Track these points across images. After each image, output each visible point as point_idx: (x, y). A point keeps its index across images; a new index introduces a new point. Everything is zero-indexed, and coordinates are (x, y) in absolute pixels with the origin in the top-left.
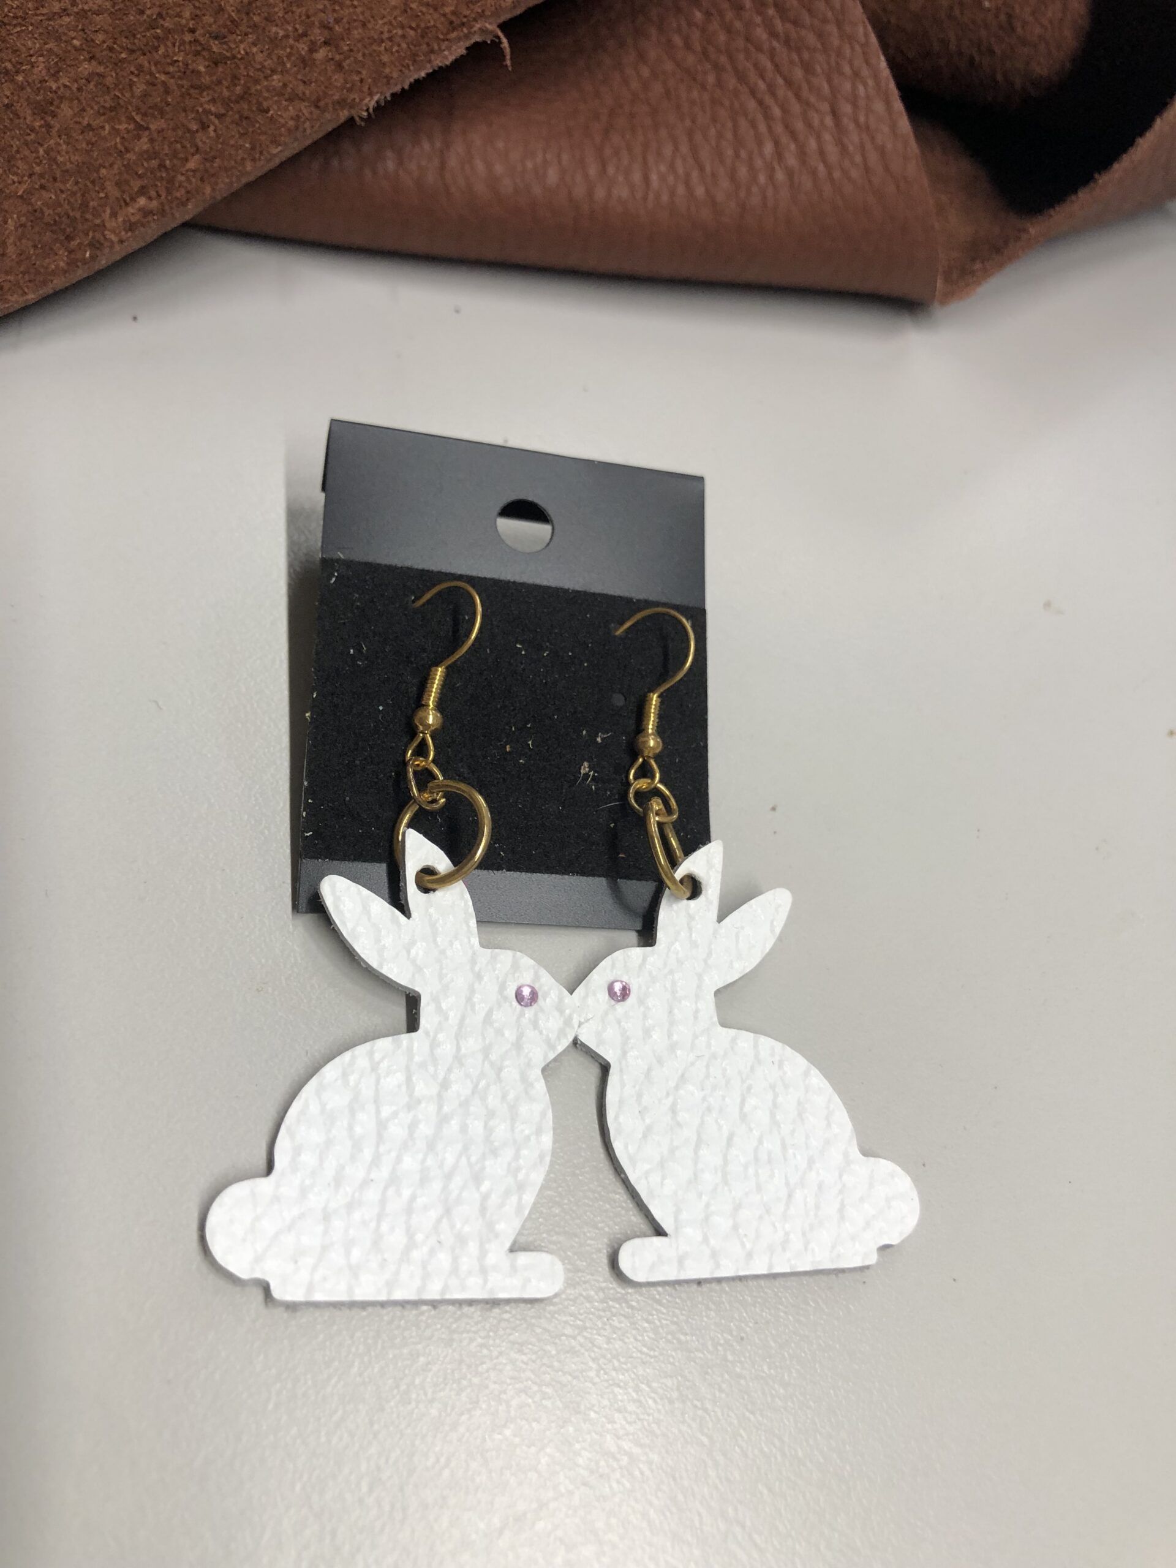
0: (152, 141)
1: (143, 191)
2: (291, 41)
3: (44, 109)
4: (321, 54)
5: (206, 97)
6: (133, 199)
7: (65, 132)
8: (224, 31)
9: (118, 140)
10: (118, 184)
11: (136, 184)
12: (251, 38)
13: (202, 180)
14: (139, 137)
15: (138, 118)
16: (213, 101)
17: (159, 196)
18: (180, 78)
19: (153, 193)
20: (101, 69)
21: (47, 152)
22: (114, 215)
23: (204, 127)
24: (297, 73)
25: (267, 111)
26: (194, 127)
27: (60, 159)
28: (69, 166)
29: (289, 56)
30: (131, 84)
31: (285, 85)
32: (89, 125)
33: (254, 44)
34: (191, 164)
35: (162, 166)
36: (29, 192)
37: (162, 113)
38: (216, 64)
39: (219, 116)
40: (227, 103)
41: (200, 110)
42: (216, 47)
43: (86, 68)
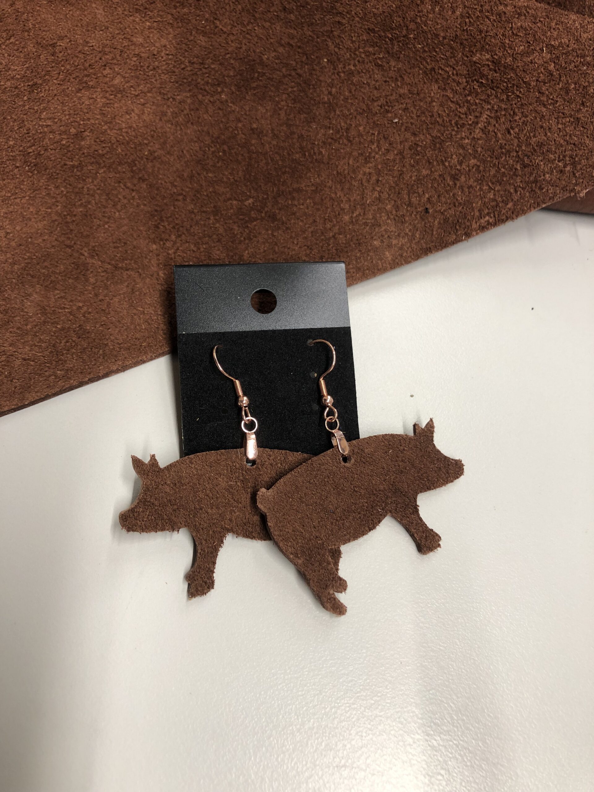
0: (494, 195)
1: (488, 214)
2: (556, 161)
3: (455, 178)
4: (568, 168)
5: (518, 179)
6: (485, 217)
7: (461, 187)
8: (530, 154)
9: (482, 193)
10: (479, 211)
11: (486, 211)
12: (540, 158)
13: (513, 213)
14: (490, 192)
15: (490, 184)
16: (521, 182)
17: (494, 216)
18: (509, 171)
19: (492, 215)
20: (478, 164)
21: (454, 195)
22: (476, 223)
23: (516, 191)
24: (557, 175)
25: (543, 189)
26: (512, 191)
27: (459, 199)
28: (461, 201)
29: (555, 168)
30: (489, 171)
31: (551, 180)
32: (471, 186)
33: (542, 161)
34: (509, 206)
35: (497, 205)
36: (444, 211)
37: (500, 184)
38: (525, 167)
39: (522, 188)
40: (527, 183)
41: (516, 185)
42: (526, 160)
43: (473, 162)
